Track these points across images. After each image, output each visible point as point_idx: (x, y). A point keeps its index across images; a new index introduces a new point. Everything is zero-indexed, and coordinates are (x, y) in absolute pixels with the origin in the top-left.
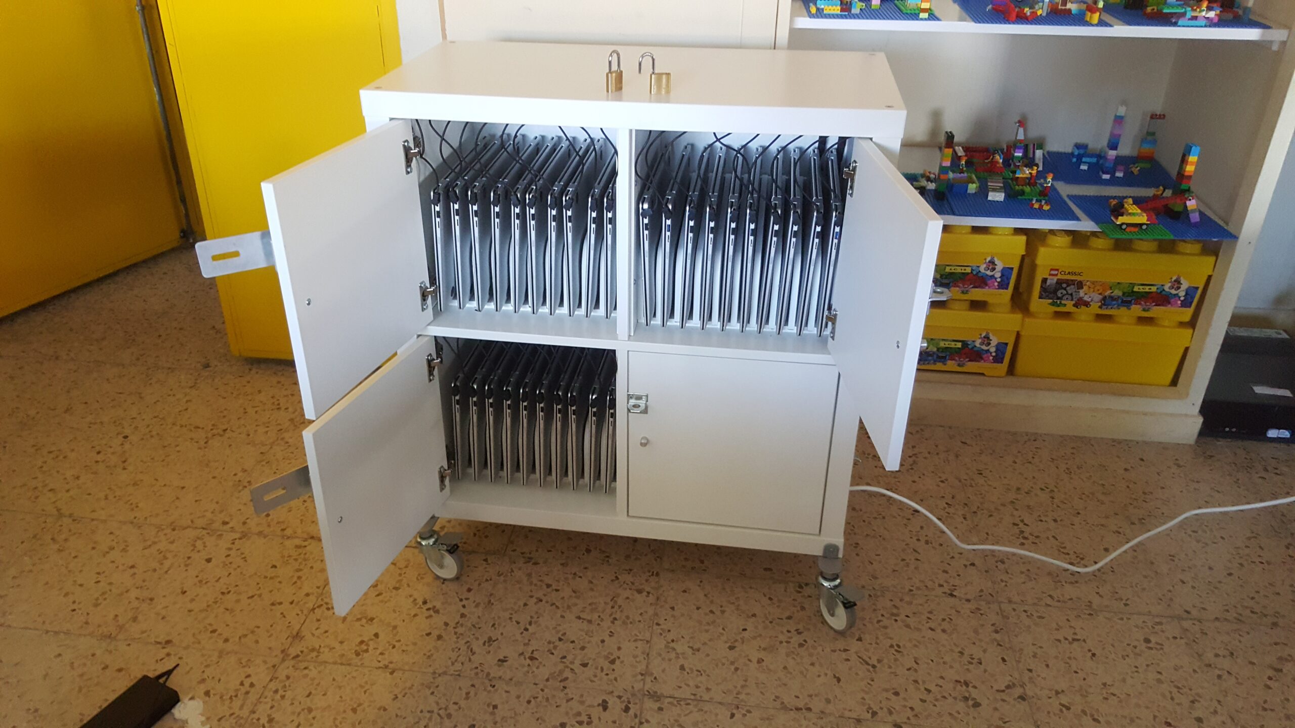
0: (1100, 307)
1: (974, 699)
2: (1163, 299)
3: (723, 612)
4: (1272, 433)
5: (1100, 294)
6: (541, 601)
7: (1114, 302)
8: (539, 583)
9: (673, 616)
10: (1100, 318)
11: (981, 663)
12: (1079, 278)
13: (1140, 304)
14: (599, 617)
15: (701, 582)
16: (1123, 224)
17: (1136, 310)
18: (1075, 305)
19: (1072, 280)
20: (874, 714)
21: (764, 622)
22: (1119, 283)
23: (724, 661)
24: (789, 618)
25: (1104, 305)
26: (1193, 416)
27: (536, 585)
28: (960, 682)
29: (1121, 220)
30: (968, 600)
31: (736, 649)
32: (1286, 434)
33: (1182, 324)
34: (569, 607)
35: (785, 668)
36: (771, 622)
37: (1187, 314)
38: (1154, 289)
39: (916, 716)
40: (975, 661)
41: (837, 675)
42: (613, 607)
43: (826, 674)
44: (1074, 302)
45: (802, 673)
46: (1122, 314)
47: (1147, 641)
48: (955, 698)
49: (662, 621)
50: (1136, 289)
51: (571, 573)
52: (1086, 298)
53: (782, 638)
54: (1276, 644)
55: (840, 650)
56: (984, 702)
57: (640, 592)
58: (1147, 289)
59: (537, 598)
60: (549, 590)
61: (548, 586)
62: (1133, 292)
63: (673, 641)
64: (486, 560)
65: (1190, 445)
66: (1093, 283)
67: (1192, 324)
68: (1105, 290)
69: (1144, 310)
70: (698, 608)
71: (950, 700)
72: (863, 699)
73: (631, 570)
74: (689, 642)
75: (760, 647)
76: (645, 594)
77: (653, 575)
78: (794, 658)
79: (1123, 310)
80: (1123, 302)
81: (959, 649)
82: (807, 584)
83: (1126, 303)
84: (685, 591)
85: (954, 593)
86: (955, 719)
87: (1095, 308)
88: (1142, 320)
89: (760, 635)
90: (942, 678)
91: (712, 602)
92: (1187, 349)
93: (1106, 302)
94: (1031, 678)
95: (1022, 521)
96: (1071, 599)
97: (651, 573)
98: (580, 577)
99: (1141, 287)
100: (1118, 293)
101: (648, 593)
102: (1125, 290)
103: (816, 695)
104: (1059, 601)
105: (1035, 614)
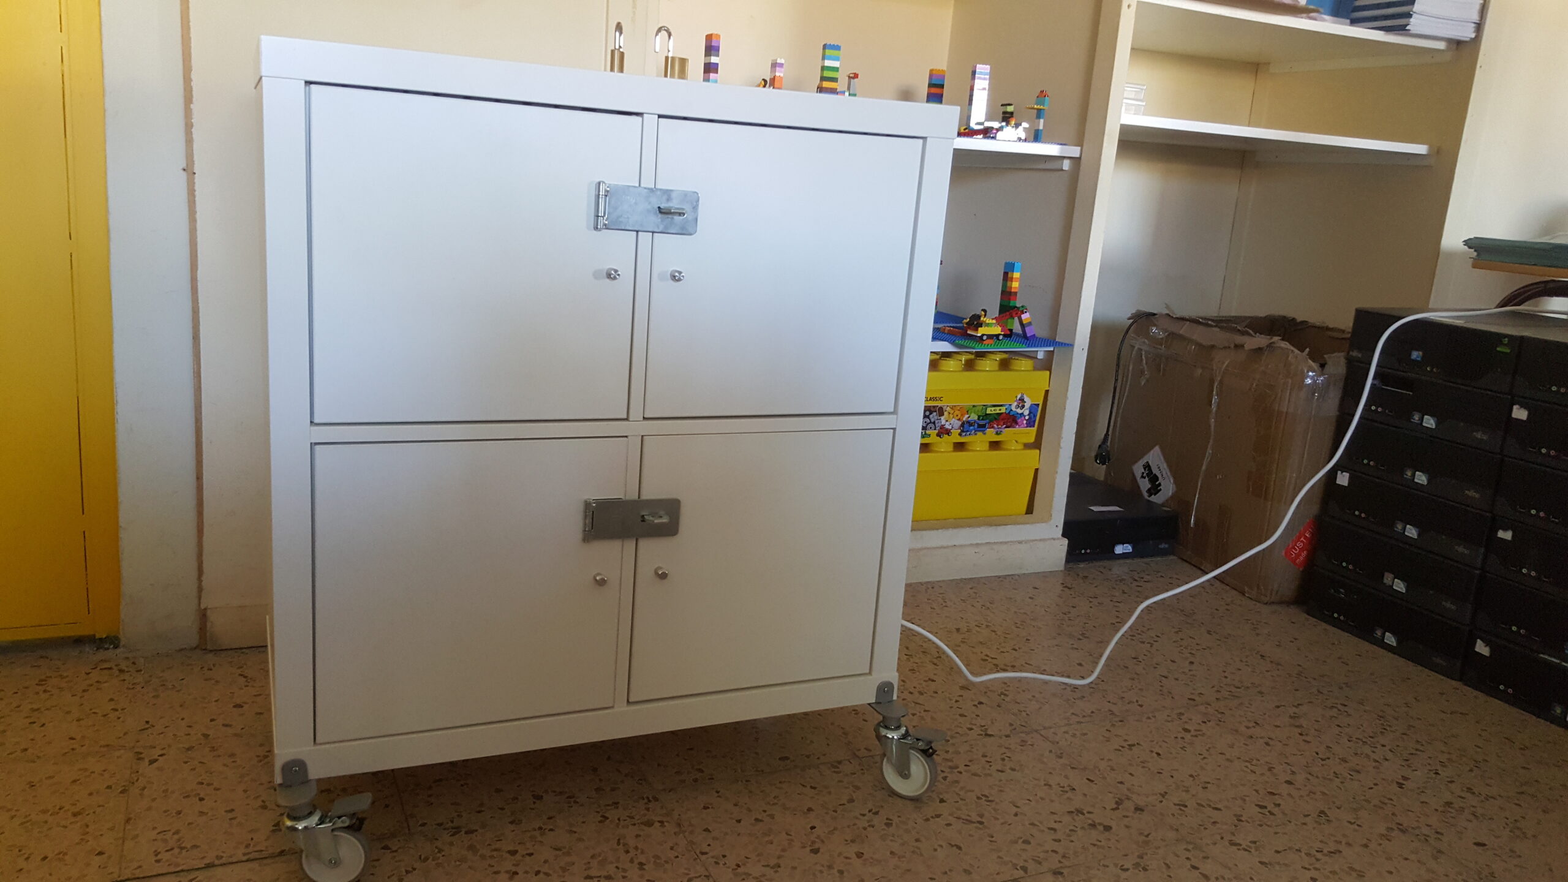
0: (960, 434)
1: (1100, 824)
2: (1010, 420)
3: (772, 816)
4: (1119, 549)
5: (959, 420)
6: (516, 873)
7: (972, 428)
8: (495, 854)
9: (714, 838)
10: (960, 447)
11: (1074, 789)
12: (938, 404)
13: (993, 427)
14: (617, 867)
15: (718, 792)
16: (983, 335)
17: (990, 434)
18: (939, 435)
19: (934, 407)
20: (1024, 869)
21: (827, 813)
22: (974, 406)
23: (819, 867)
24: (851, 801)
25: (962, 431)
26: (1058, 539)
27: (492, 857)
28: (1072, 812)
29: (981, 331)
30: (1007, 736)
31: (821, 850)
32: (1127, 548)
33: (1027, 446)
34: (564, 870)
35: (892, 853)
36: (835, 811)
37: (1030, 434)
38: (1003, 410)
39: (1064, 857)
40: (1067, 789)
41: (953, 844)
42: (627, 852)
43: (941, 846)
44: (936, 431)
45: (913, 852)
46: (979, 441)
47: (1187, 730)
48: (1083, 828)
49: (707, 849)
50: (988, 412)
51: (535, 830)
52: (948, 426)
53: (863, 823)
54: (1278, 707)
55: (932, 817)
56: (1113, 824)
57: (649, 824)
58: (998, 410)
59: (507, 872)
60: (518, 857)
61: (513, 853)
62: (987, 414)
63: (738, 866)
64: (386, 848)
65: (1061, 571)
66: (952, 408)
67: (1037, 445)
68: (963, 415)
69: (997, 433)
70: (739, 821)
71: (1080, 832)
72: (999, 857)
73: (617, 803)
74: (759, 861)
75: (846, 841)
76: (657, 824)
77: (649, 801)
78: (892, 841)
79: (980, 434)
80: (980, 426)
81: (1043, 783)
82: (840, 762)
83: (982, 428)
84: (705, 808)
85: (989, 732)
86: (1099, 847)
87: (955, 437)
88: (995, 445)
89: (835, 829)
90: (1052, 813)
91: (749, 810)
92: (1037, 470)
93: (966, 427)
94: (1128, 790)
95: (987, 656)
96: (1092, 712)
97: (646, 801)
98: (551, 830)
99: (993, 409)
100: (974, 417)
101: (661, 822)
102: (980, 414)
103: (950, 870)
104: (1084, 716)
105: (1078, 733)
